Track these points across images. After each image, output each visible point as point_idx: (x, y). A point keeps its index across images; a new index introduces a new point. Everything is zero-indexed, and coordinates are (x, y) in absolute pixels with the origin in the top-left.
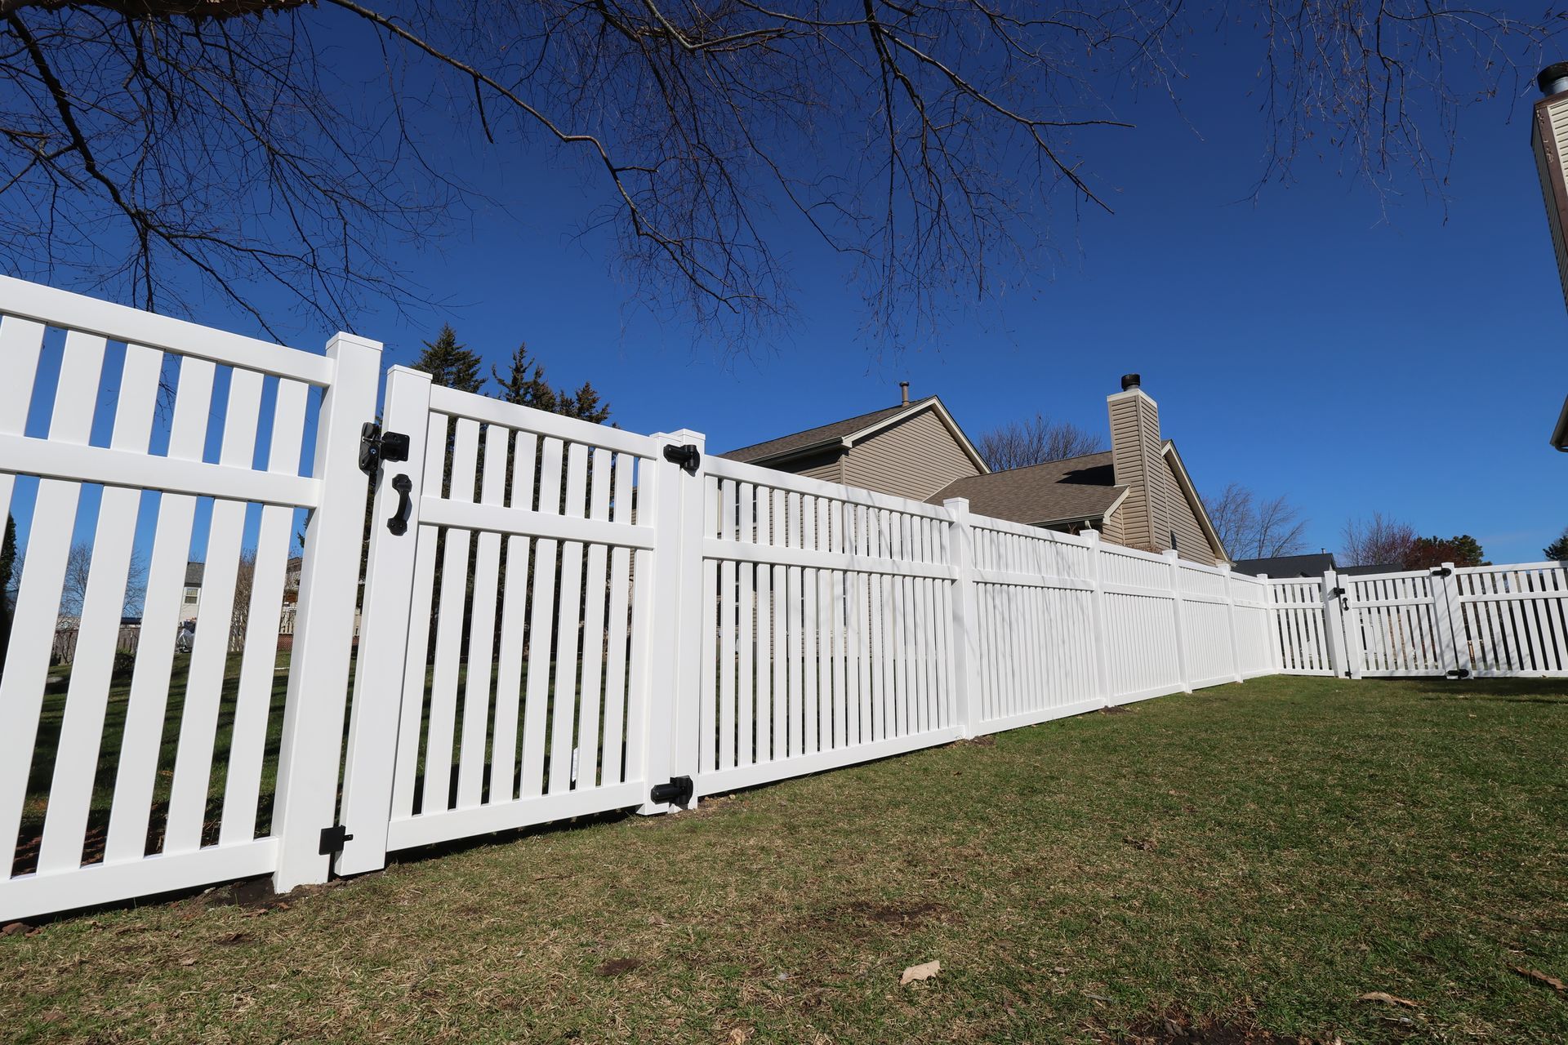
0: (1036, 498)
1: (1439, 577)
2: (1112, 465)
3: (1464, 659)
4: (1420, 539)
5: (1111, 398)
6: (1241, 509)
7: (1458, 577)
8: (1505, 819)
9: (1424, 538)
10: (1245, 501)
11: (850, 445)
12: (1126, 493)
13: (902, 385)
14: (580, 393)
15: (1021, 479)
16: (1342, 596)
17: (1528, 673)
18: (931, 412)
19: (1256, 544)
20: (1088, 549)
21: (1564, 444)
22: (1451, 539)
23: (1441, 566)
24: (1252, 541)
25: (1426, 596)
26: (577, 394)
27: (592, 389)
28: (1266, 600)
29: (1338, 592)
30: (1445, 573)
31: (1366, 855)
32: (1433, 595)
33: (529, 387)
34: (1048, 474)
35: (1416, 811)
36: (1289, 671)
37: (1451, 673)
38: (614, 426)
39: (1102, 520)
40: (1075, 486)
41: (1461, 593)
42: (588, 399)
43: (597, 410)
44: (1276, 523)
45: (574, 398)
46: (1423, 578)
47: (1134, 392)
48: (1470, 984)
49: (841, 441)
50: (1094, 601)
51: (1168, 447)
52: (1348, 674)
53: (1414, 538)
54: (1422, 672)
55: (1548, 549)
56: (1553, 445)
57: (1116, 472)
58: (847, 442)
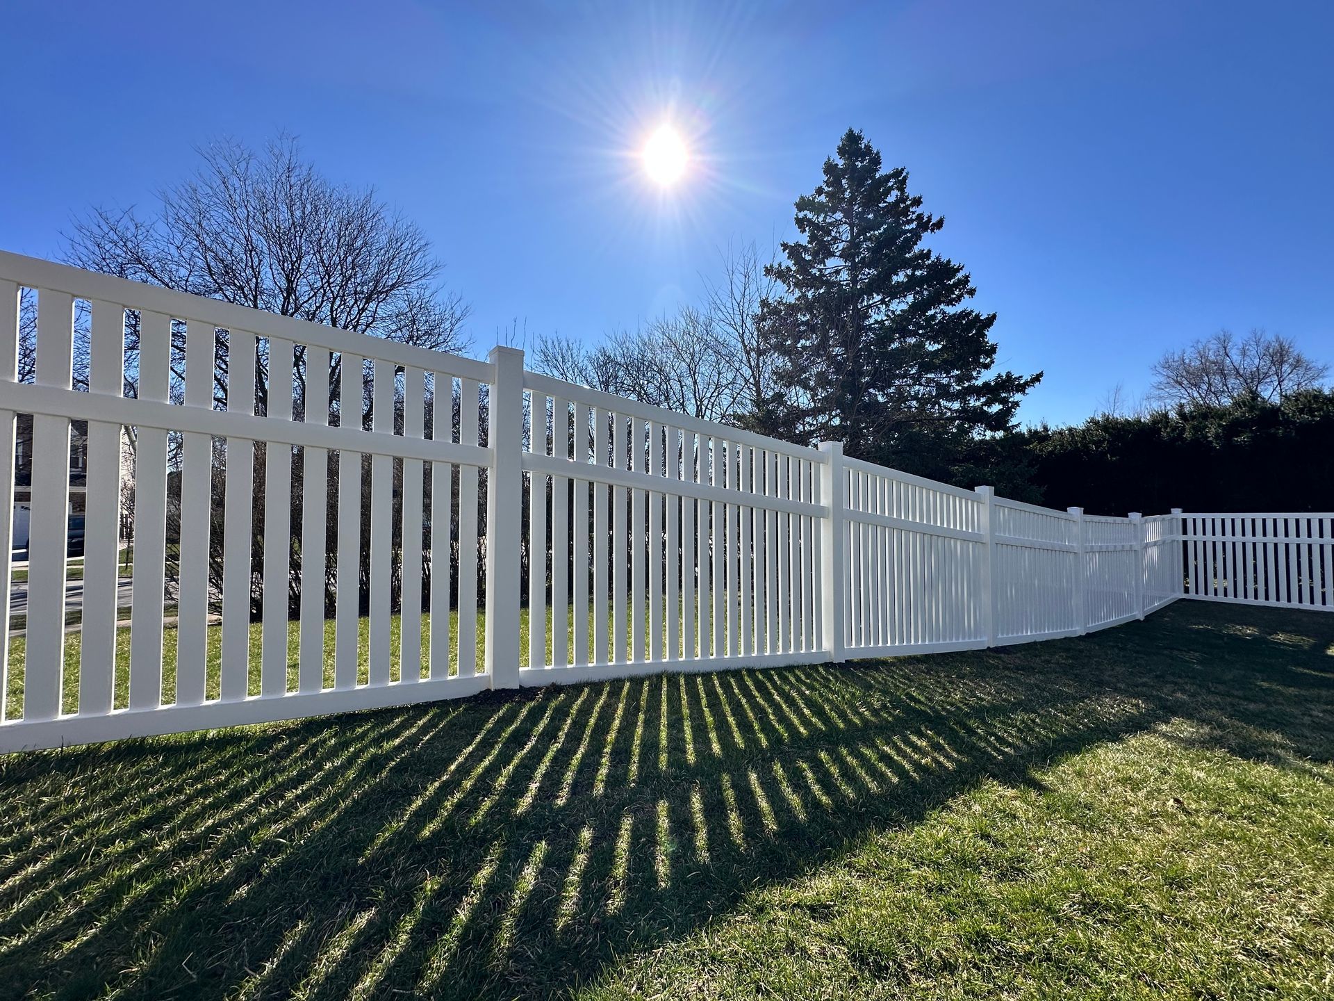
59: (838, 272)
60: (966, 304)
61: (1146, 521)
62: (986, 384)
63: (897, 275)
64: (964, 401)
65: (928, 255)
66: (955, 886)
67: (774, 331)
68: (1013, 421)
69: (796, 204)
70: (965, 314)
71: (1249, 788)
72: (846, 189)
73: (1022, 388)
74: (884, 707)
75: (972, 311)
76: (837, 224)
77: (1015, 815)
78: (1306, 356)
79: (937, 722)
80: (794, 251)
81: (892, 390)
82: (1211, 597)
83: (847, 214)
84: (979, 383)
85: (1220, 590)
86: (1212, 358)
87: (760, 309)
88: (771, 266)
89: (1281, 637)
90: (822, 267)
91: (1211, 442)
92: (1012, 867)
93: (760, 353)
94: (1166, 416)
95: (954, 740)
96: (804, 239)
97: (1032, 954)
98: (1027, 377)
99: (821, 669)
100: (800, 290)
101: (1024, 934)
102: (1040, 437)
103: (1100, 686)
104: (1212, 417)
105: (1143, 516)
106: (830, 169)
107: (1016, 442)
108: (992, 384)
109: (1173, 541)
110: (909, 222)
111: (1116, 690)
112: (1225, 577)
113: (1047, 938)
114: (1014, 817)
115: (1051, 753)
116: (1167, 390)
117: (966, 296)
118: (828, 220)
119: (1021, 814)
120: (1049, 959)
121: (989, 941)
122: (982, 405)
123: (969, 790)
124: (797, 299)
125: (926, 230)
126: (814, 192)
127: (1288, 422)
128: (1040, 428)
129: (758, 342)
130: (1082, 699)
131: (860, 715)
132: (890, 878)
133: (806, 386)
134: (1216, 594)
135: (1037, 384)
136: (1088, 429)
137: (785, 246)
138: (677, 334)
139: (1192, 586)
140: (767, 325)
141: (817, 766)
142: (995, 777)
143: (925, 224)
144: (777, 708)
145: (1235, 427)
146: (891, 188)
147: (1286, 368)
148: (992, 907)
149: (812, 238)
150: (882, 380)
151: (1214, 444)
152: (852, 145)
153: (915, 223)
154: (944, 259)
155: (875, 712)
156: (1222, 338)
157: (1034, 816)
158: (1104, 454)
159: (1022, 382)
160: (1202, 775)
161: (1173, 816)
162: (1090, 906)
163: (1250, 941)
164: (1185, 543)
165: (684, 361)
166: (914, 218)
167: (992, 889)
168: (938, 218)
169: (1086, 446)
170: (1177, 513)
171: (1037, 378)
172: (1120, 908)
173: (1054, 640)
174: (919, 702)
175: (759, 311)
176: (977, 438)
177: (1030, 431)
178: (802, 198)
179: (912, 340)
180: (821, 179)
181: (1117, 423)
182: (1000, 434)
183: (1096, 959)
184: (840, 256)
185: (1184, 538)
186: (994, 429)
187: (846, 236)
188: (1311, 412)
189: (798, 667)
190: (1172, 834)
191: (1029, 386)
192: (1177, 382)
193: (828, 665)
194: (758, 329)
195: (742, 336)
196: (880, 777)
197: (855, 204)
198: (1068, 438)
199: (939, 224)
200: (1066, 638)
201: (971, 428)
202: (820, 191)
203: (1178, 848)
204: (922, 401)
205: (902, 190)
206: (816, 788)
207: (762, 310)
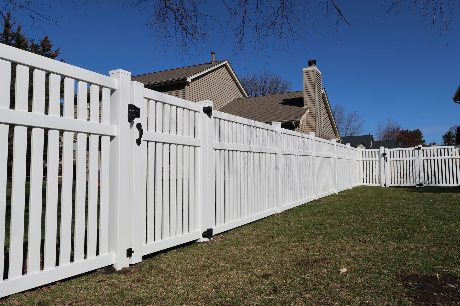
0: (271, 111)
1: (417, 150)
2: (303, 98)
3: (422, 180)
4: (403, 130)
5: (305, 69)
6: (340, 115)
7: (423, 150)
8: (452, 230)
9: (404, 130)
10: (342, 111)
11: (190, 81)
12: (308, 111)
13: (212, 53)
14: (42, 41)
15: (264, 101)
16: (385, 156)
17: (441, 185)
18: (224, 67)
19: (345, 130)
20: (312, 139)
21: (457, 100)
22: (413, 130)
23: (418, 146)
24: (343, 128)
25: (412, 157)
26: (41, 42)
27: (49, 39)
28: (359, 157)
29: (384, 154)
30: (419, 149)
31: (423, 240)
32: (415, 157)
33: (14, 36)
34: (275, 99)
35: (430, 229)
36: (365, 184)
37: (418, 185)
38: (62, 60)
39: (299, 122)
40: (287, 106)
41: (423, 156)
42: (47, 45)
43: (53, 50)
44: (353, 121)
45: (40, 44)
46: (412, 150)
47: (313, 68)
48: (456, 264)
49: (186, 79)
50: (313, 160)
51: (323, 91)
52: (385, 185)
53: (401, 130)
54: (408, 184)
55: (443, 136)
56: (453, 100)
57: (305, 101)
58: (189, 80)
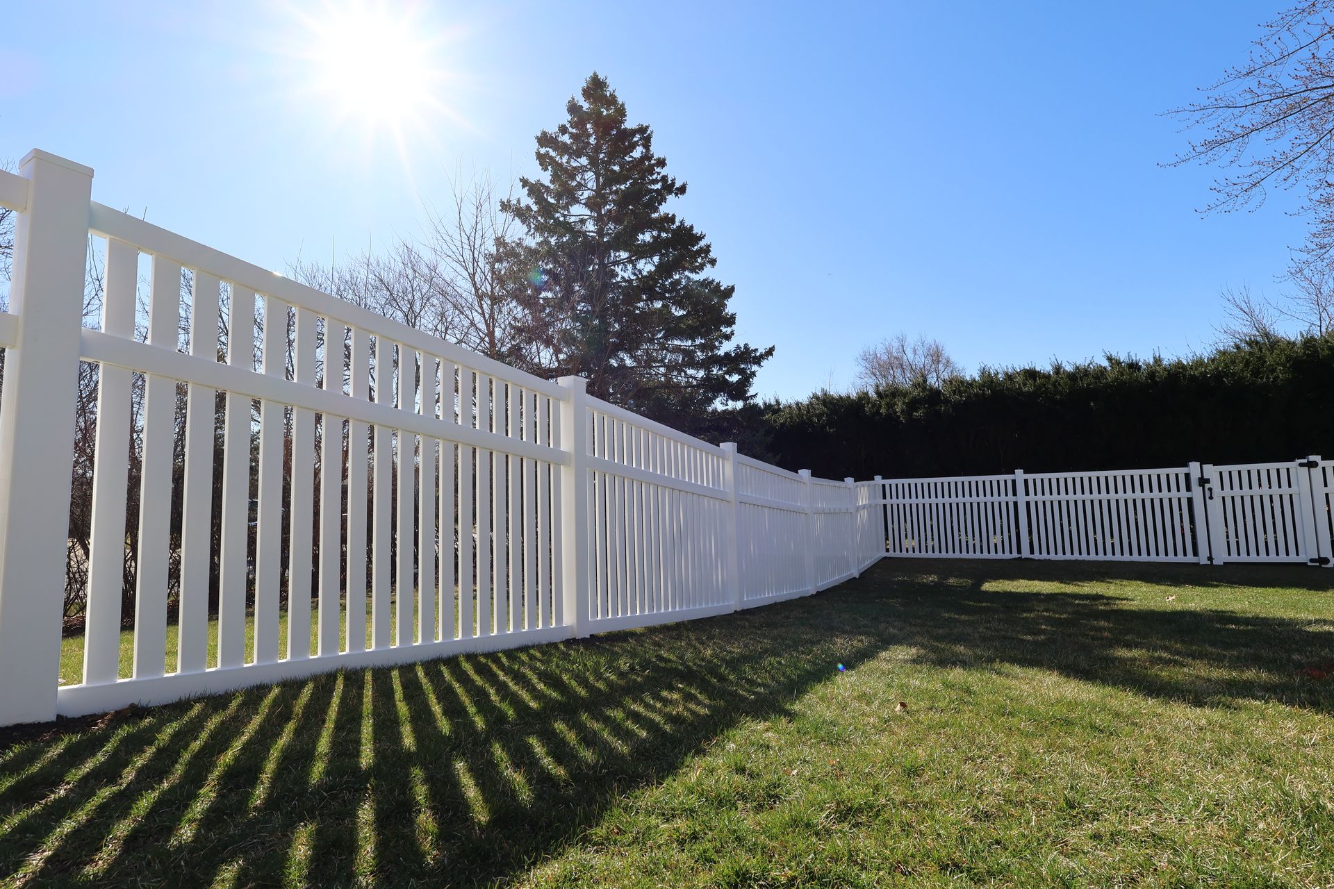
59: (583, 222)
60: (707, 273)
61: (857, 487)
62: (727, 354)
63: (644, 234)
64: (708, 370)
65: (672, 220)
66: (711, 830)
67: (512, 275)
68: (751, 392)
69: (537, 138)
70: (706, 283)
71: (952, 686)
72: (592, 135)
73: (758, 360)
74: (632, 669)
75: (713, 281)
76: (582, 169)
77: (768, 745)
78: (953, 359)
79: (689, 676)
80: (535, 190)
81: (639, 353)
82: (904, 554)
83: (593, 162)
84: (721, 352)
85: (910, 548)
86: (895, 354)
87: (495, 248)
88: (509, 201)
89: (951, 581)
90: (566, 213)
91: (899, 416)
92: (769, 796)
93: (495, 300)
94: (867, 394)
95: (705, 687)
96: (545, 178)
97: (794, 878)
98: (761, 351)
99: (562, 647)
100: (542, 235)
101: (786, 858)
102: (773, 409)
103: (832, 630)
104: (899, 396)
105: (855, 481)
106: (573, 108)
107: (752, 411)
108: (733, 355)
109: (876, 505)
110: (655, 182)
111: (844, 632)
112: (913, 538)
113: (809, 855)
114: (768, 747)
115: (798, 687)
116: (866, 379)
117: (709, 266)
118: (574, 164)
119: (773, 744)
120: (812, 878)
121: (750, 878)
122: (725, 374)
123: (722, 731)
124: (540, 244)
125: (670, 192)
126: (557, 130)
127: (947, 401)
128: (773, 402)
129: (492, 285)
130: (818, 642)
131: (606, 680)
132: (635, 841)
133: (548, 342)
134: (907, 551)
135: (770, 358)
136: (811, 404)
137: (525, 183)
138: (391, 275)
139: (891, 547)
140: (502, 267)
141: (549, 738)
142: (747, 714)
143: (670, 188)
144: (502, 688)
145: (913, 404)
146: (636, 144)
147: (941, 366)
148: (750, 839)
149: (555, 179)
150: (628, 342)
151: (901, 419)
152: (596, 88)
153: (660, 184)
154: (687, 224)
155: (621, 675)
156: (901, 337)
157: (786, 742)
158: (823, 427)
159: (758, 354)
160: (917, 683)
161: (901, 718)
162: (846, 813)
163: (975, 807)
164: (885, 506)
165: (401, 310)
166: (659, 178)
167: (749, 823)
168: (681, 184)
169: (810, 419)
170: (878, 479)
171: (770, 352)
172: (871, 807)
173: (791, 600)
174: (670, 661)
175: (493, 250)
176: (720, 408)
177: (765, 404)
178: (544, 133)
179: (658, 305)
180: (565, 118)
181: (833, 398)
182: (739, 405)
183: (856, 863)
184: (586, 205)
185: (884, 502)
186: (735, 398)
187: (592, 184)
188: (960, 394)
189: (533, 647)
190: (903, 733)
191: (763, 359)
192: (873, 373)
193: (570, 643)
194: (492, 270)
195: (472, 277)
196: (627, 735)
197: (601, 153)
198: (796, 411)
199: (682, 190)
200: (801, 598)
201: (715, 397)
202: (563, 130)
203: (909, 744)
204: (670, 367)
205: (647, 146)
206: (547, 762)
207: (498, 250)
